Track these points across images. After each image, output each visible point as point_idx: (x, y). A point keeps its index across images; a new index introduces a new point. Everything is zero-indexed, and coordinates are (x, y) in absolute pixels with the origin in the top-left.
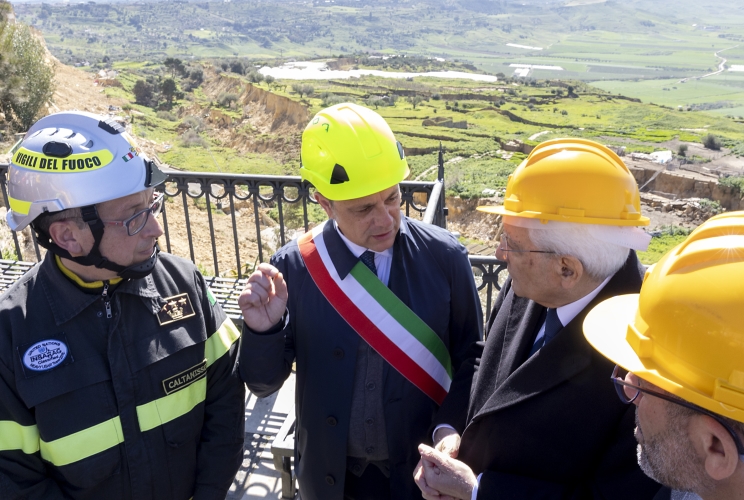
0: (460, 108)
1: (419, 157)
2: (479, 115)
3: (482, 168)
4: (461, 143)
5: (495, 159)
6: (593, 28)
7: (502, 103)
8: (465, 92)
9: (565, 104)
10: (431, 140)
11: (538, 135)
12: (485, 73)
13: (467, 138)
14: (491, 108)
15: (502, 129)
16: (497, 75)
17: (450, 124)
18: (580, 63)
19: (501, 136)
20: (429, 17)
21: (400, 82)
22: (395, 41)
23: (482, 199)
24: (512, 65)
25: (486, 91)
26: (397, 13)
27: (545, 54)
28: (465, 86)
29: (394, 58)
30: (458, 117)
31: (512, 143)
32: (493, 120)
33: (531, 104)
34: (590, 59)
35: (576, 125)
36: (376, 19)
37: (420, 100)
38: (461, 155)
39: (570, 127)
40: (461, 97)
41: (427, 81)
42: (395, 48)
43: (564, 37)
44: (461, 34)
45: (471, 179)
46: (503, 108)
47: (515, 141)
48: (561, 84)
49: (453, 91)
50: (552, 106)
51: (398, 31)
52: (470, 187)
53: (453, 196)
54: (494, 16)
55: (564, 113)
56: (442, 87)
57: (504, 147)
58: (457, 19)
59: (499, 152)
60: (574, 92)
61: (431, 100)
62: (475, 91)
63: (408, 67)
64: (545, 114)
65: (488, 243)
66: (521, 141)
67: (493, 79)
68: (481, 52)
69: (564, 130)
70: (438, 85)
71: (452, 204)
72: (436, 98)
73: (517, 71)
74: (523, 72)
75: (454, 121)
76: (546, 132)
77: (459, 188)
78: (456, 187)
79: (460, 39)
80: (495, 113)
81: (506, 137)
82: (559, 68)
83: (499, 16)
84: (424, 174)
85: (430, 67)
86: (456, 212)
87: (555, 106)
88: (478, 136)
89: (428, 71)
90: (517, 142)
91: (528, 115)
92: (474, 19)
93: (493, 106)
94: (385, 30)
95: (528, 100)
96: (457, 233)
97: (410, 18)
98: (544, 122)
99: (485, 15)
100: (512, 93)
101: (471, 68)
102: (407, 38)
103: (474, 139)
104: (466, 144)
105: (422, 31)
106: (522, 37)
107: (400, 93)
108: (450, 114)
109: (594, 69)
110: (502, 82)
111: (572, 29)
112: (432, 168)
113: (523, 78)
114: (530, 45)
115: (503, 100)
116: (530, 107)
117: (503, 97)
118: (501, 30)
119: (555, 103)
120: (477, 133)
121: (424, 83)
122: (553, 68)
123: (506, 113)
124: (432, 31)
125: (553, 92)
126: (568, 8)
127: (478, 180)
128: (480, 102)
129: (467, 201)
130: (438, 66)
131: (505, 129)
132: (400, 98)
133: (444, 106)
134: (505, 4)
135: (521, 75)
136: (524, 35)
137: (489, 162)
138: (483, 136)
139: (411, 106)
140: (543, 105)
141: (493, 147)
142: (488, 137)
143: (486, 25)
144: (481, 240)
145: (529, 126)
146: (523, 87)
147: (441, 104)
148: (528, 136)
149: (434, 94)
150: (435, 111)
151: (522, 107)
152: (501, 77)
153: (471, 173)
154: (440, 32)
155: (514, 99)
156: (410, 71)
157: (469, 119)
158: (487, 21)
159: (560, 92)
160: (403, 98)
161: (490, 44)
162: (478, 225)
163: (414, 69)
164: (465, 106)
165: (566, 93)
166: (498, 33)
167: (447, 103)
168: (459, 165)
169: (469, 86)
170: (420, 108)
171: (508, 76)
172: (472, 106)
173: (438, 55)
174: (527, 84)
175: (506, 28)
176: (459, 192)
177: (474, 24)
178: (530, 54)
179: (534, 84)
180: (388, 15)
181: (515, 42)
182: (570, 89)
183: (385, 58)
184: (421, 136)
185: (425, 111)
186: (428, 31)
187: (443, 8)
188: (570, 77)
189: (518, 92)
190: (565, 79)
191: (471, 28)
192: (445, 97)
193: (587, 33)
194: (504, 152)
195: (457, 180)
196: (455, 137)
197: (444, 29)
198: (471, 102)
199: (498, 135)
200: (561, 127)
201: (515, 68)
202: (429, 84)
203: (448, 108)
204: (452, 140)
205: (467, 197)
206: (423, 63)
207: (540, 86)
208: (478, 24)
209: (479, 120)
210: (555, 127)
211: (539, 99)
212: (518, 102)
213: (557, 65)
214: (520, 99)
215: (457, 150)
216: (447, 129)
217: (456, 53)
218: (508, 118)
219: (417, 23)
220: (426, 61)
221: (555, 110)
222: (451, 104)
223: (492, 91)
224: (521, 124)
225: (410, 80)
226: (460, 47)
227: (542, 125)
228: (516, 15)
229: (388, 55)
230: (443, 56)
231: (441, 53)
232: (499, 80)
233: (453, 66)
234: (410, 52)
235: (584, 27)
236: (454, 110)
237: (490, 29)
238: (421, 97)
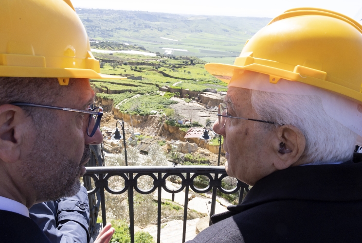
0: (138, 69)
1: (117, 95)
2: (148, 73)
3: (150, 100)
4: (139, 87)
5: (156, 95)
6: (201, 31)
7: (159, 67)
8: (140, 61)
9: (189, 68)
10: (123, 86)
11: (177, 83)
12: (150, 52)
13: (142, 85)
14: (154, 70)
15: (159, 80)
16: (156, 53)
17: (133, 78)
18: (196, 48)
19: (159, 84)
20: (120, 21)
21: (106, 56)
22: (102, 33)
23: (151, 115)
24: (163, 48)
25: (151, 61)
26: (103, 18)
27: (179, 43)
28: (140, 58)
29: (102, 42)
30: (137, 74)
31: (164, 88)
32: (155, 76)
33: (173, 68)
34: (200, 47)
35: (194, 79)
36: (91, 21)
37: (117, 65)
38: (139, 94)
39: (192, 79)
40: (138, 64)
41: (120, 55)
42: (102, 37)
43: (188, 35)
44: (137, 31)
45: (145, 105)
46: (160, 70)
47: (166, 86)
48: (187, 58)
49: (134, 61)
50: (183, 69)
51: (103, 28)
52: (144, 110)
53: (136, 114)
54: (153, 23)
55: (189, 73)
56: (128, 59)
57: (161, 89)
58: (135, 23)
59: (158, 92)
60: (193, 62)
61: (123, 65)
62: (145, 61)
63: (110, 47)
64: (180, 73)
65: (154, 137)
66: (169, 86)
67: (154, 55)
68: (147, 41)
69: (189, 81)
70: (126, 57)
71: (136, 118)
72: (125, 64)
73: (166, 51)
74: (169, 52)
75: (135, 76)
76: (181, 82)
77: (139, 110)
78: (137, 110)
79: (136, 34)
80: (156, 72)
81: (162, 84)
82: (186, 50)
83: (156, 23)
84: (120, 104)
85: (122, 48)
86: (138, 122)
87: (185, 69)
88: (147, 84)
89: (121, 50)
90: (167, 87)
91: (172, 73)
92: (144, 23)
93: (154, 68)
94: (97, 27)
95: (172, 66)
96: (139, 133)
97: (110, 21)
98: (180, 77)
99: (149, 22)
100: (164, 62)
101: (143, 49)
102: (108, 32)
103: (146, 85)
104: (142, 88)
105: (117, 29)
106: (168, 34)
107: (106, 61)
108: (133, 72)
109: (202, 51)
110: (159, 57)
111: (192, 32)
112: (124, 100)
113: (169, 55)
114: (172, 38)
115: (159, 66)
116: (173, 70)
117: (159, 64)
118: (157, 30)
119: (184, 68)
120: (147, 82)
121: (119, 56)
122: (183, 51)
123: (161, 72)
124: (122, 29)
125: (184, 62)
126: (189, 20)
127: (148, 106)
128: (148, 67)
129: (143, 117)
130: (126, 48)
131: (161, 80)
132: (106, 64)
133: (130, 68)
134: (159, 17)
135: (168, 53)
136: (169, 33)
137: (154, 97)
138: (150, 84)
139: (113, 68)
140: (179, 69)
141: (156, 89)
142: (153, 84)
143: (150, 27)
144: (151, 136)
145: (172, 79)
146: (169, 59)
147: (128, 67)
148: (172, 84)
149: (124, 62)
150: (125, 71)
151: (169, 69)
152: (158, 54)
153: (144, 103)
154: (126, 30)
155: (165, 65)
156: (111, 50)
157: (142, 75)
158: (150, 25)
159: (187, 62)
160: (108, 64)
161: (152, 37)
162: (149, 128)
163: (113, 49)
164: (140, 68)
165: (190, 63)
166: (156, 31)
167: (131, 67)
168: (138, 99)
169: (142, 58)
170: (117, 69)
171: (162, 54)
172: (144, 69)
173: (126, 42)
174: (171, 58)
175: (160, 29)
176: (139, 112)
177: (144, 27)
178: (172, 43)
179: (174, 58)
180: (98, 19)
181: (165, 36)
182: (192, 61)
183: (97, 42)
184: (118, 84)
185: (120, 71)
186: (120, 29)
187: (127, 17)
188: (191, 55)
189: (167, 62)
190: (189, 56)
191: (142, 28)
192: (130, 64)
193: (199, 34)
194: (161, 92)
195: (138, 106)
196: (136, 84)
197: (128, 28)
198: (144, 66)
199: (157, 83)
200: (188, 79)
201: (165, 50)
202: (121, 57)
203: (132, 69)
204: (134, 86)
205: (143, 115)
206: (118, 46)
207: (177, 59)
208: (146, 27)
209: (148, 76)
210: (185, 79)
211: (177, 66)
212: (167, 67)
213: (185, 49)
214: (168, 65)
215: (137, 91)
216: (131, 80)
217: (135, 41)
218: (162, 75)
219: (114, 24)
220: (119, 44)
221: (185, 71)
222: (133, 67)
223: (154, 61)
224: (169, 78)
225: (111, 54)
226: (137, 38)
228: (164, 23)
229: (99, 41)
230: (128, 42)
231: (127, 41)
232: (157, 55)
233: (134, 47)
234: (111, 40)
235: (197, 31)
236: (135, 70)
237: (152, 30)
238: (118, 64)
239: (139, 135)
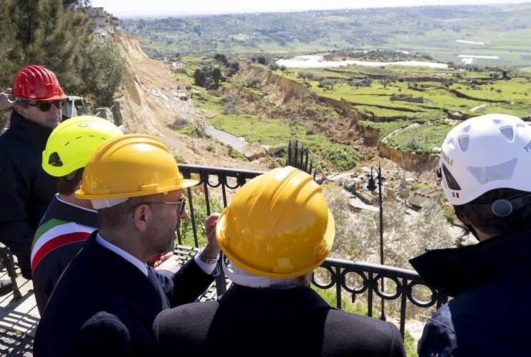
0: (419, 87)
1: (386, 123)
2: (432, 93)
3: (434, 132)
4: (418, 113)
5: (444, 125)
6: (524, 27)
7: (451, 84)
8: (423, 76)
9: (499, 85)
10: (396, 111)
11: (478, 107)
12: (439, 62)
13: (423, 109)
14: (442, 88)
15: (450, 103)
16: (448, 64)
17: (410, 99)
18: (513, 53)
19: (448, 109)
20: (398, 22)
21: (375, 69)
22: (373, 40)
23: (432, 155)
24: (460, 56)
25: (439, 75)
26: (375, 20)
27: (486, 47)
28: (423, 71)
29: (372, 52)
30: (416, 94)
31: (457, 114)
32: (443, 97)
33: (473, 85)
34: (521, 51)
35: (508, 100)
36: (360, 25)
37: (389, 82)
38: (418, 122)
39: (503, 102)
40: (420, 79)
41: (395, 68)
42: (373, 45)
43: (501, 35)
44: (422, 34)
45: (425, 139)
46: (451, 87)
47: (459, 112)
48: (497, 70)
49: (414, 75)
50: (489, 86)
51: (375, 33)
52: (424, 146)
53: (410, 152)
54: (447, 21)
55: (499, 91)
56: (406, 73)
57: (451, 116)
58: (419, 23)
59: (447, 120)
60: (508, 75)
61: (397, 82)
62: (430, 75)
63: (382, 58)
64: (484, 92)
65: (435, 187)
66: (464, 112)
67: (445, 66)
68: (436, 46)
69: (498, 104)
70: (403, 71)
71: (410, 158)
72: (401, 81)
73: (464, 60)
74: (468, 60)
75: (414, 97)
76: (484, 106)
77: (415, 146)
78: (413, 145)
79: (421, 38)
80: (445, 91)
81: (453, 109)
82: (496, 58)
83: (451, 20)
84: (389, 136)
85: (398, 58)
86: (413, 163)
87: (492, 86)
88: (430, 108)
89: (397, 61)
91: (471, 93)
92: (432, 22)
93: (443, 86)
94: (367, 32)
95: (471, 81)
96: (413, 179)
97: (384, 23)
98: (483, 98)
99: (440, 20)
100: (459, 76)
101: (428, 58)
102: (381, 38)
103: (428, 110)
104: (422, 114)
105: (393, 32)
106: (468, 35)
107: (375, 77)
108: (411, 92)
109: (524, 58)
110: (452, 69)
111: (508, 29)
112: (395, 131)
113: (468, 65)
114: (474, 41)
115: (451, 82)
116: (473, 87)
117: (452, 80)
118: (452, 31)
119: (492, 84)
120: (431, 106)
121: (393, 70)
122: (492, 58)
123: (453, 91)
124: (400, 32)
125: (491, 75)
126: (505, 13)
127: (429, 141)
128: (434, 83)
129: (421, 156)
130: (404, 57)
131: (452, 103)
132: (374, 81)
133: (407, 86)
134: (456, 12)
135: (467, 63)
136: (470, 34)
137: (439, 127)
138: (435, 108)
139: (383, 86)
140: (483, 85)
141: (443, 116)
142: (439, 109)
143: (440, 27)
144: (431, 185)
145: (470, 101)
146: (468, 72)
147: (404, 85)
148: (470, 108)
149: (400, 77)
150: (400, 90)
151: (466, 87)
152: (451, 64)
153: (424, 136)
154: (406, 33)
155: (460, 81)
156: (383, 61)
157: (425, 95)
158: (441, 24)
159: (496, 76)
160: (377, 81)
161: (443, 41)
162: (429, 174)
163: (386, 60)
164: (422, 86)
165: (501, 76)
166: (450, 32)
167: (409, 84)
168: (416, 129)
169: (426, 71)
170: (389, 87)
171: (457, 63)
172: (428, 86)
173: (405, 49)
174: (470, 70)
175: (456, 28)
176: (415, 149)
177: (432, 27)
178: (474, 48)
179: (476, 70)
180: (368, 21)
181: (463, 39)
182: (505, 73)
183: (365, 52)
184: (389, 108)
185: (392, 90)
186: (397, 32)
187: (409, 16)
188: (505, 64)
189: (463, 75)
190: (501, 66)
191: (430, 29)
192: (408, 80)
193: (519, 31)
194: (451, 120)
195: (414, 140)
196: (414, 109)
197: (409, 31)
198: (427, 83)
199: (446, 108)
200: (496, 102)
201: (462, 58)
202: (396, 70)
203: (410, 88)
204: (411, 111)
205: (421, 153)
206: (393, 55)
207: (481, 71)
208: (435, 27)
209: (432, 96)
210: (491, 101)
211: (479, 81)
212: (464, 83)
213: (495, 55)
214: (464, 81)
215: (415, 118)
216: (408, 103)
217: (417, 48)
218: (455, 95)
219: (390, 27)
220: (395, 54)
221: (492, 89)
222: (412, 84)
223: (443, 75)
224: (465, 100)
225: (383, 67)
226: (421, 43)
227: (481, 100)
228: (463, 19)
229: (368, 50)
230: (407, 50)
231: (407, 48)
232: (449, 67)
233: (415, 57)
234: (384, 48)
235: (517, 27)
236: (414, 89)
237: (444, 30)
238: (390, 80)
239: (413, 182)
